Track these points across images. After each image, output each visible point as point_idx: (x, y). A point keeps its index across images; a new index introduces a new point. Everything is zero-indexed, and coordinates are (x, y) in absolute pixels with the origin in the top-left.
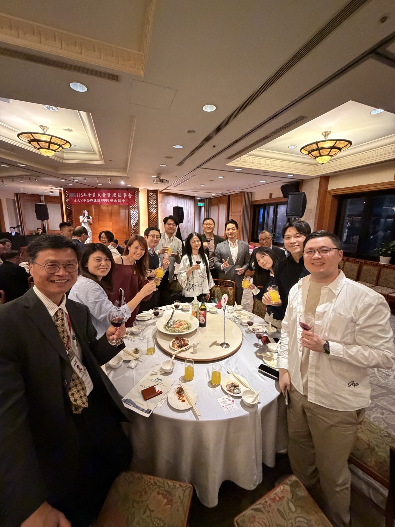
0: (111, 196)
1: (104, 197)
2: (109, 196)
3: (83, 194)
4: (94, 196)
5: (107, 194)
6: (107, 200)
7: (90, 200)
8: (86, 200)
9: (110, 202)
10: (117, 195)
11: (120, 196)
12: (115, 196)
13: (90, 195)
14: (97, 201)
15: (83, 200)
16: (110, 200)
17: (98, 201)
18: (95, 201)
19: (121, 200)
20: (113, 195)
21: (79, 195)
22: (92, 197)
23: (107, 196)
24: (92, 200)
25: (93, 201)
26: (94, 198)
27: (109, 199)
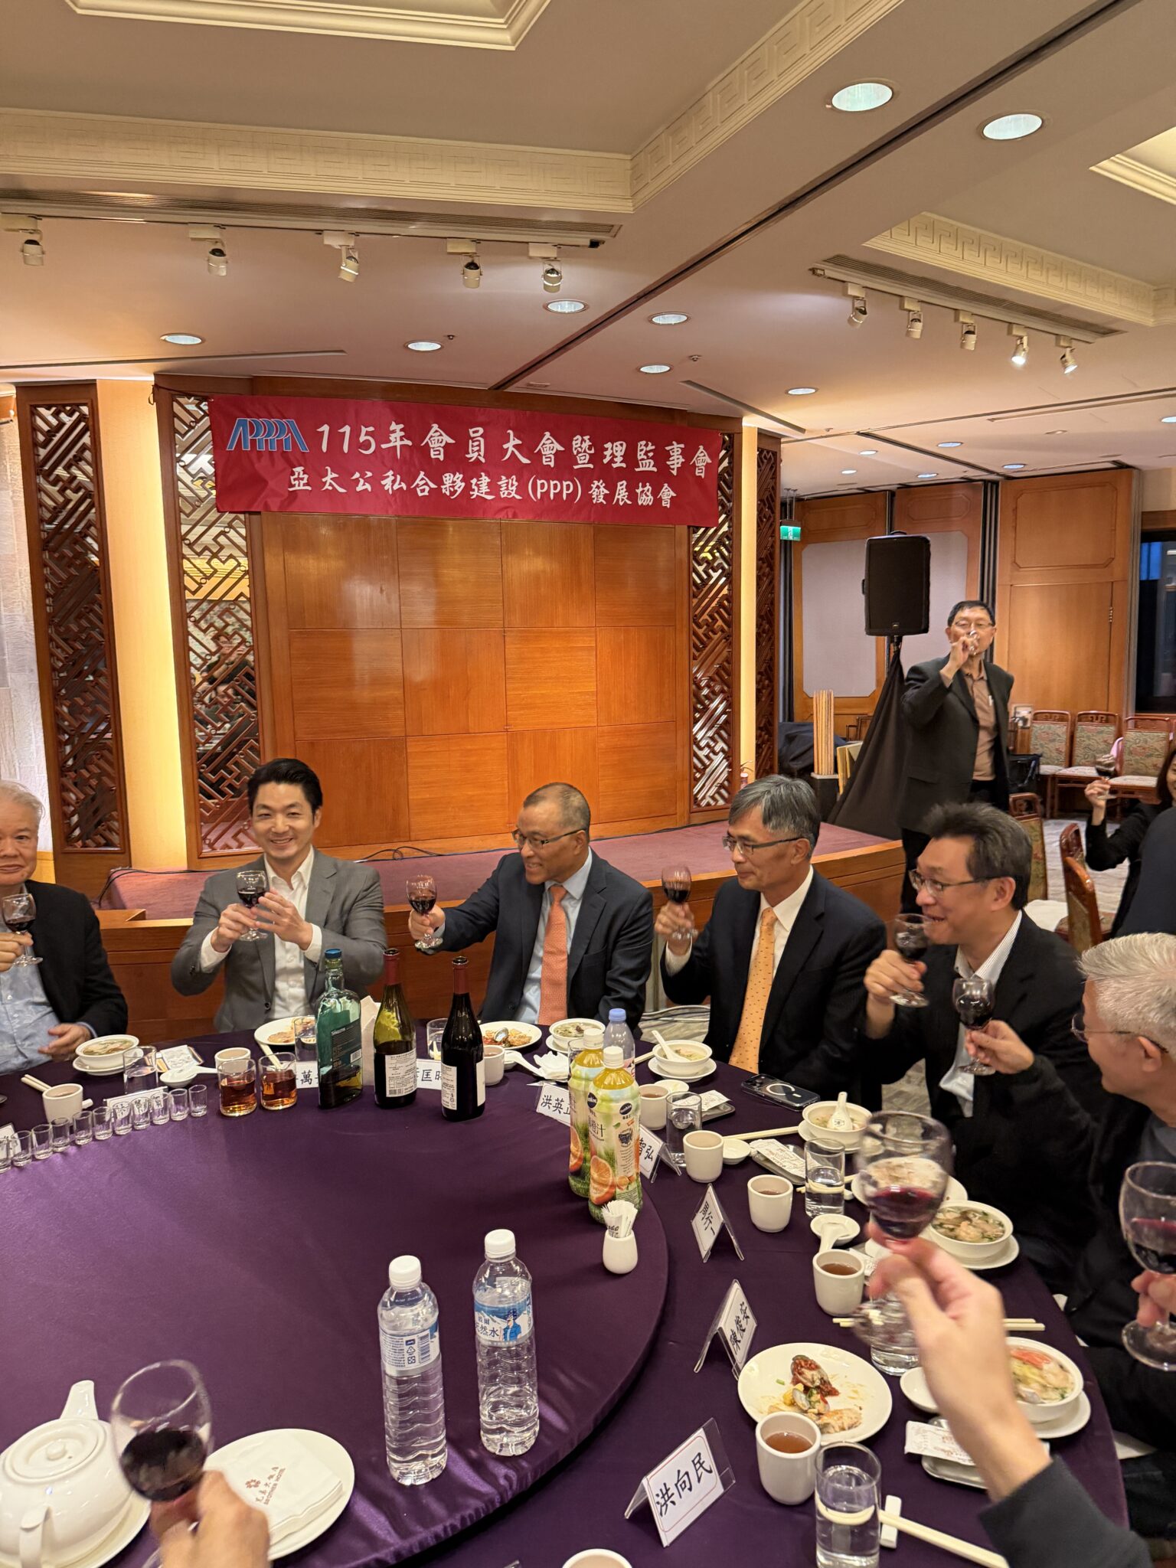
0: (597, 458)
1: (549, 461)
2: (583, 462)
3: (382, 435)
4: (472, 456)
5: (567, 443)
6: (566, 488)
7: (440, 482)
8: (410, 478)
9: (587, 496)
10: (630, 457)
11: (647, 466)
12: (619, 463)
13: (437, 440)
14: (494, 488)
15: (376, 481)
16: (587, 488)
17: (504, 494)
18: (484, 488)
19: (656, 492)
20: (608, 453)
21: (336, 438)
22: (455, 457)
23: (566, 459)
24: (453, 482)
25: (468, 488)
26: (471, 470)
27: (586, 478)
